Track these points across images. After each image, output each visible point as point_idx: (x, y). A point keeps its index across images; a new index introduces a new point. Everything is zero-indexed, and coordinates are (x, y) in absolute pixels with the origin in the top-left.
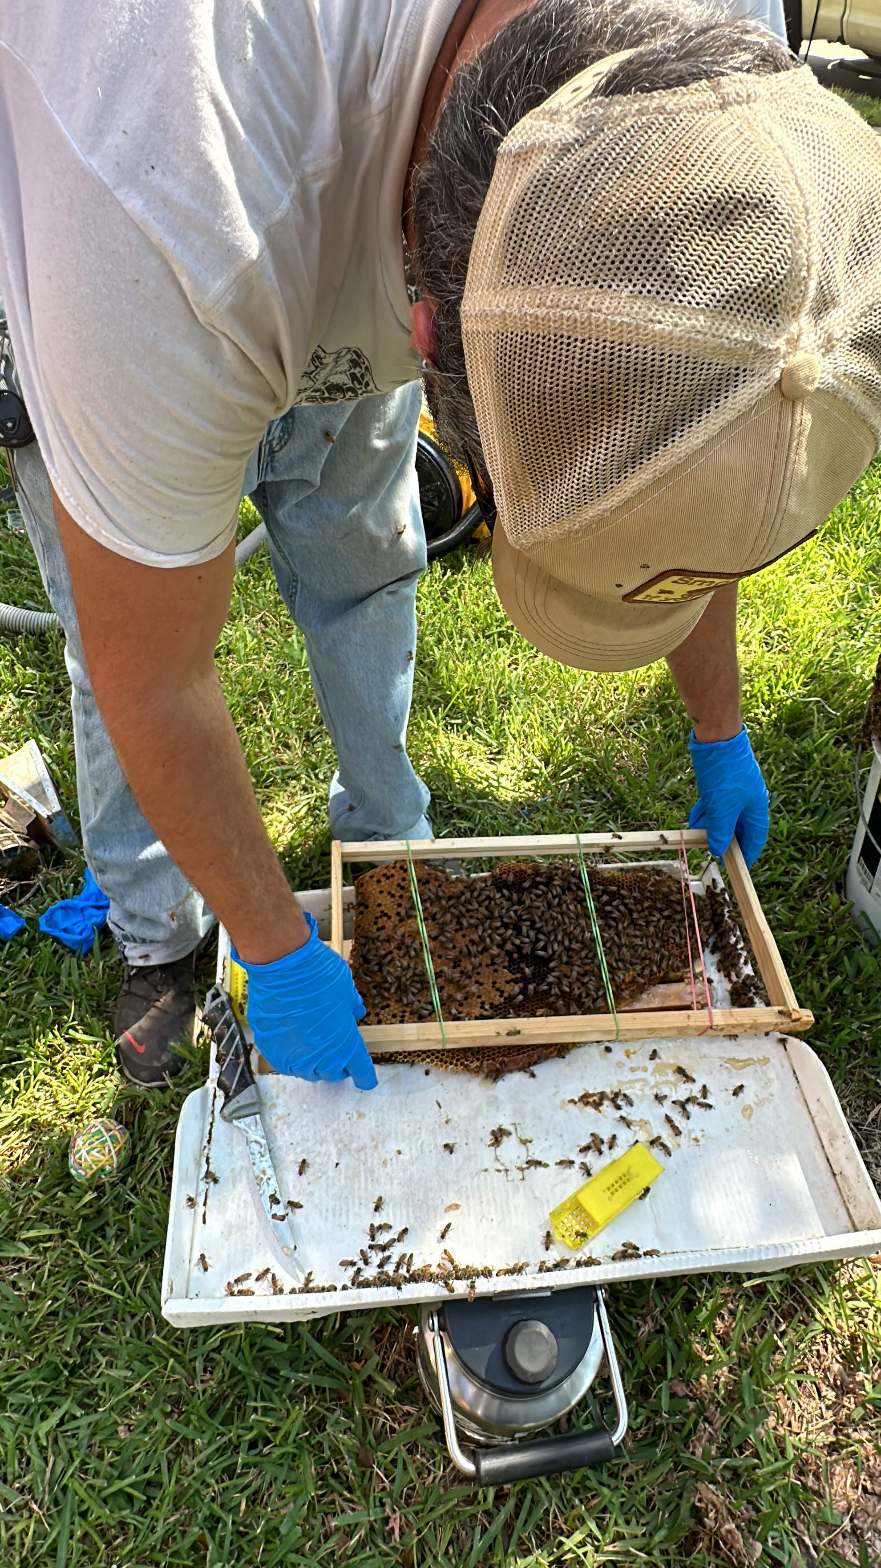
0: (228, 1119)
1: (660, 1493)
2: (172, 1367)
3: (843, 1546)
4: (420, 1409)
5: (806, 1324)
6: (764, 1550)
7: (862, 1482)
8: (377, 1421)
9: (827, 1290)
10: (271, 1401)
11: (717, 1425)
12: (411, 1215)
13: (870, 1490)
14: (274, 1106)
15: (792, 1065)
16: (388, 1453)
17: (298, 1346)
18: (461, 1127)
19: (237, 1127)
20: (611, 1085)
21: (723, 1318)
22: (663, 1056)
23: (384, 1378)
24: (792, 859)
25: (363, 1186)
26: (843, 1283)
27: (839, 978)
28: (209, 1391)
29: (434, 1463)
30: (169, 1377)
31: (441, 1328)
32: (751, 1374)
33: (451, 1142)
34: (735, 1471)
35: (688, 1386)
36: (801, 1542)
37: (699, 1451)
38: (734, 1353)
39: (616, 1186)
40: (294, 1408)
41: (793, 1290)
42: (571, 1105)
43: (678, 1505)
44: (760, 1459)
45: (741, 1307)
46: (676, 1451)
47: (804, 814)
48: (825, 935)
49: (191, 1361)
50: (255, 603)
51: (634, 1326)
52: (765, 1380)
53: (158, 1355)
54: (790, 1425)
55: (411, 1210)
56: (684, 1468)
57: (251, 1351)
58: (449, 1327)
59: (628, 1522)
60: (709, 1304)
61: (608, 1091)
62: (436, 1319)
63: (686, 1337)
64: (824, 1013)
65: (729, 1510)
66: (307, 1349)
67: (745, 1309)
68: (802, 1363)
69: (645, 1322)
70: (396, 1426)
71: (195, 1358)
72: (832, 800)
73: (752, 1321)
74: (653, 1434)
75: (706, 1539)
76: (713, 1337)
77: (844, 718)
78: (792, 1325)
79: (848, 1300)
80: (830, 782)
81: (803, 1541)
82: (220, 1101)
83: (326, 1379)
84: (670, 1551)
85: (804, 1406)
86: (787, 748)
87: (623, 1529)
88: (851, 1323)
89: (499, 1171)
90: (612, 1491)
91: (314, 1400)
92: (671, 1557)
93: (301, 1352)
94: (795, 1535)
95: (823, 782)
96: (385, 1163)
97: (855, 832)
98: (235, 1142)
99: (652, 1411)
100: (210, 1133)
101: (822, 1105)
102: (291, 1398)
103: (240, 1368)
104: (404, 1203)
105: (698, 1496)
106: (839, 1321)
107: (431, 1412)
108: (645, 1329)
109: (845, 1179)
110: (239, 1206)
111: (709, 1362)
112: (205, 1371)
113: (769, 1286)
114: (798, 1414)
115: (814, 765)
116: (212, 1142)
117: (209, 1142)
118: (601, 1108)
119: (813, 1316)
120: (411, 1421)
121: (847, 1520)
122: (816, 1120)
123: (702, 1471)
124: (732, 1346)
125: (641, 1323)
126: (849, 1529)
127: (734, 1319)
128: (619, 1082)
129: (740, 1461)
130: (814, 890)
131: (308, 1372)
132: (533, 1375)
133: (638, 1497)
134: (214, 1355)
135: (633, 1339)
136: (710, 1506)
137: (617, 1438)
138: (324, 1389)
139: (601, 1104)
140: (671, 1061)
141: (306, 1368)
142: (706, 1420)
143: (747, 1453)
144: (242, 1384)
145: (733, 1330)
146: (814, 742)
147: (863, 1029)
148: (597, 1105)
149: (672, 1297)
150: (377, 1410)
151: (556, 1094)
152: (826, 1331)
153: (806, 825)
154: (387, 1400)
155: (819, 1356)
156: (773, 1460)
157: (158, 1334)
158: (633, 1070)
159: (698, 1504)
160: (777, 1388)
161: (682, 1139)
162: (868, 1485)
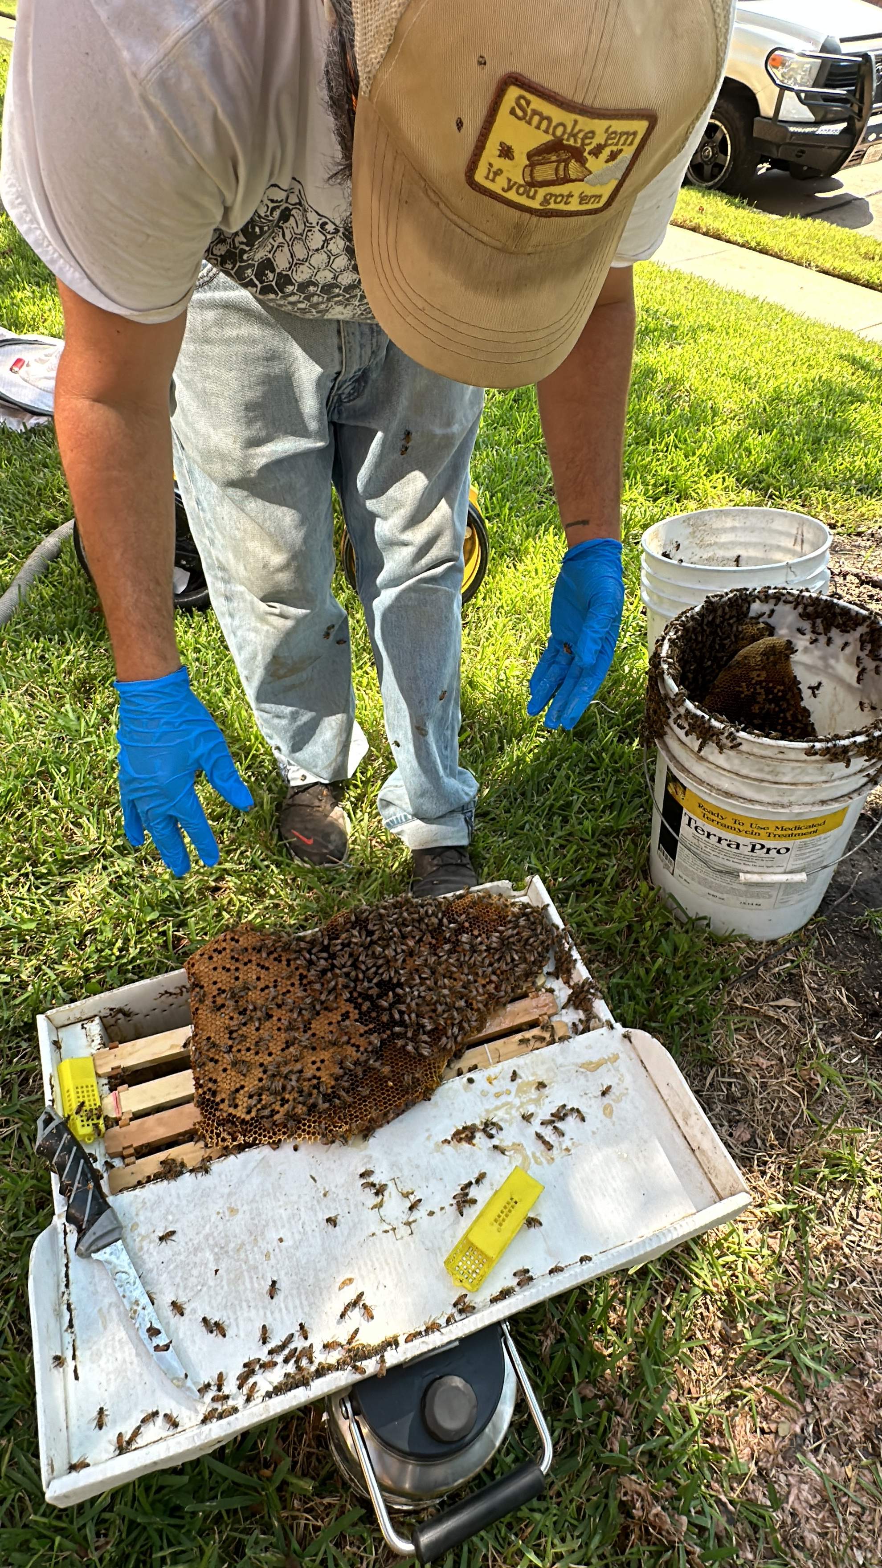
0: (86, 1255)
1: (588, 1500)
2: (60, 1545)
3: (754, 1491)
4: (341, 1497)
5: (687, 1292)
6: (689, 1522)
7: (758, 1424)
8: (298, 1525)
9: (700, 1255)
10: (180, 1544)
11: (628, 1415)
12: (305, 1303)
13: (767, 1430)
14: (135, 1226)
15: (639, 1056)
16: (316, 1555)
17: (200, 1473)
18: (340, 1197)
19: (97, 1261)
20: (480, 1116)
21: (615, 1309)
22: (522, 1075)
23: (299, 1478)
24: (600, 855)
25: (248, 1286)
26: (712, 1243)
27: (660, 960)
28: (107, 1557)
29: (365, 1549)
30: (57, 1557)
31: (355, 1413)
32: (648, 1355)
33: (332, 1215)
34: (650, 1455)
35: (595, 1386)
36: (719, 1501)
37: (616, 1447)
38: (630, 1340)
39: (503, 1216)
40: (207, 1544)
41: (670, 1263)
42: (446, 1145)
43: (606, 1505)
44: (669, 1434)
45: (629, 1294)
46: (595, 1454)
47: (603, 811)
48: (641, 922)
49: (79, 1530)
50: (17, 675)
51: (537, 1344)
52: (662, 1357)
53: (41, 1536)
54: (689, 1392)
55: (303, 1297)
56: (606, 1467)
57: (148, 1496)
58: (363, 1410)
59: (563, 1540)
60: (601, 1298)
61: (477, 1122)
62: (349, 1405)
63: (586, 1339)
64: (653, 995)
65: (652, 1494)
66: (211, 1473)
67: (633, 1294)
68: (690, 1329)
69: (547, 1336)
70: (320, 1523)
71: (84, 1526)
72: (625, 793)
73: (640, 1303)
74: (571, 1444)
75: (637, 1529)
76: (609, 1331)
77: (622, 716)
78: (676, 1297)
79: (718, 1258)
80: (620, 777)
81: (720, 1500)
82: (73, 1238)
83: (236, 1499)
84: (607, 1554)
85: (698, 1370)
86: (578, 750)
87: (561, 1549)
88: (725, 1278)
89: (386, 1232)
90: (543, 1513)
91: (227, 1526)
92: (610, 1560)
93: (203, 1479)
94: (711, 1496)
95: (614, 778)
96: (267, 1256)
97: (650, 820)
98: (97, 1279)
99: (567, 1421)
100: (67, 1276)
101: (672, 1088)
102: (200, 1533)
103: (139, 1520)
104: (295, 1292)
105: (623, 1490)
106: (715, 1280)
107: (353, 1495)
108: (548, 1343)
109: (703, 1152)
110: (113, 1349)
111: (610, 1355)
112: (98, 1535)
113: (650, 1266)
114: (694, 1378)
115: (604, 764)
116: (71, 1286)
117: (67, 1286)
118: (474, 1141)
119: (692, 1282)
120: (334, 1513)
121: (752, 1466)
122: (669, 1103)
123: (621, 1465)
124: (628, 1331)
125: (542, 1338)
126: (755, 1472)
127: (625, 1307)
128: (487, 1111)
129: (654, 1443)
130: (624, 880)
131: (215, 1497)
132: (457, 1432)
133: (568, 1511)
134: (106, 1515)
135: (538, 1356)
136: (635, 1496)
137: (545, 1467)
138: (235, 1511)
139: (473, 1137)
140: (531, 1078)
141: (212, 1493)
142: (618, 1413)
143: (658, 1432)
144: (145, 1536)
145: (627, 1316)
146: (601, 742)
147: (688, 1002)
148: (470, 1139)
149: (566, 1303)
150: (296, 1513)
151: (428, 1138)
152: (705, 1292)
153: (606, 821)
154: (305, 1499)
155: (703, 1319)
156: (681, 1431)
157: (35, 1514)
158: (497, 1095)
159: (624, 1499)
160: (673, 1360)
161: (555, 1151)
162: (765, 1425)
